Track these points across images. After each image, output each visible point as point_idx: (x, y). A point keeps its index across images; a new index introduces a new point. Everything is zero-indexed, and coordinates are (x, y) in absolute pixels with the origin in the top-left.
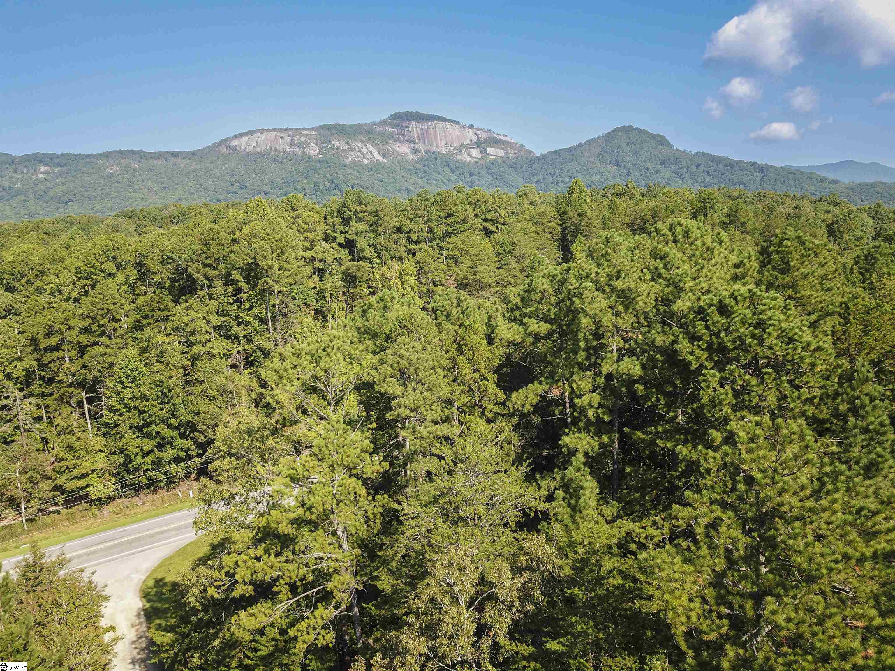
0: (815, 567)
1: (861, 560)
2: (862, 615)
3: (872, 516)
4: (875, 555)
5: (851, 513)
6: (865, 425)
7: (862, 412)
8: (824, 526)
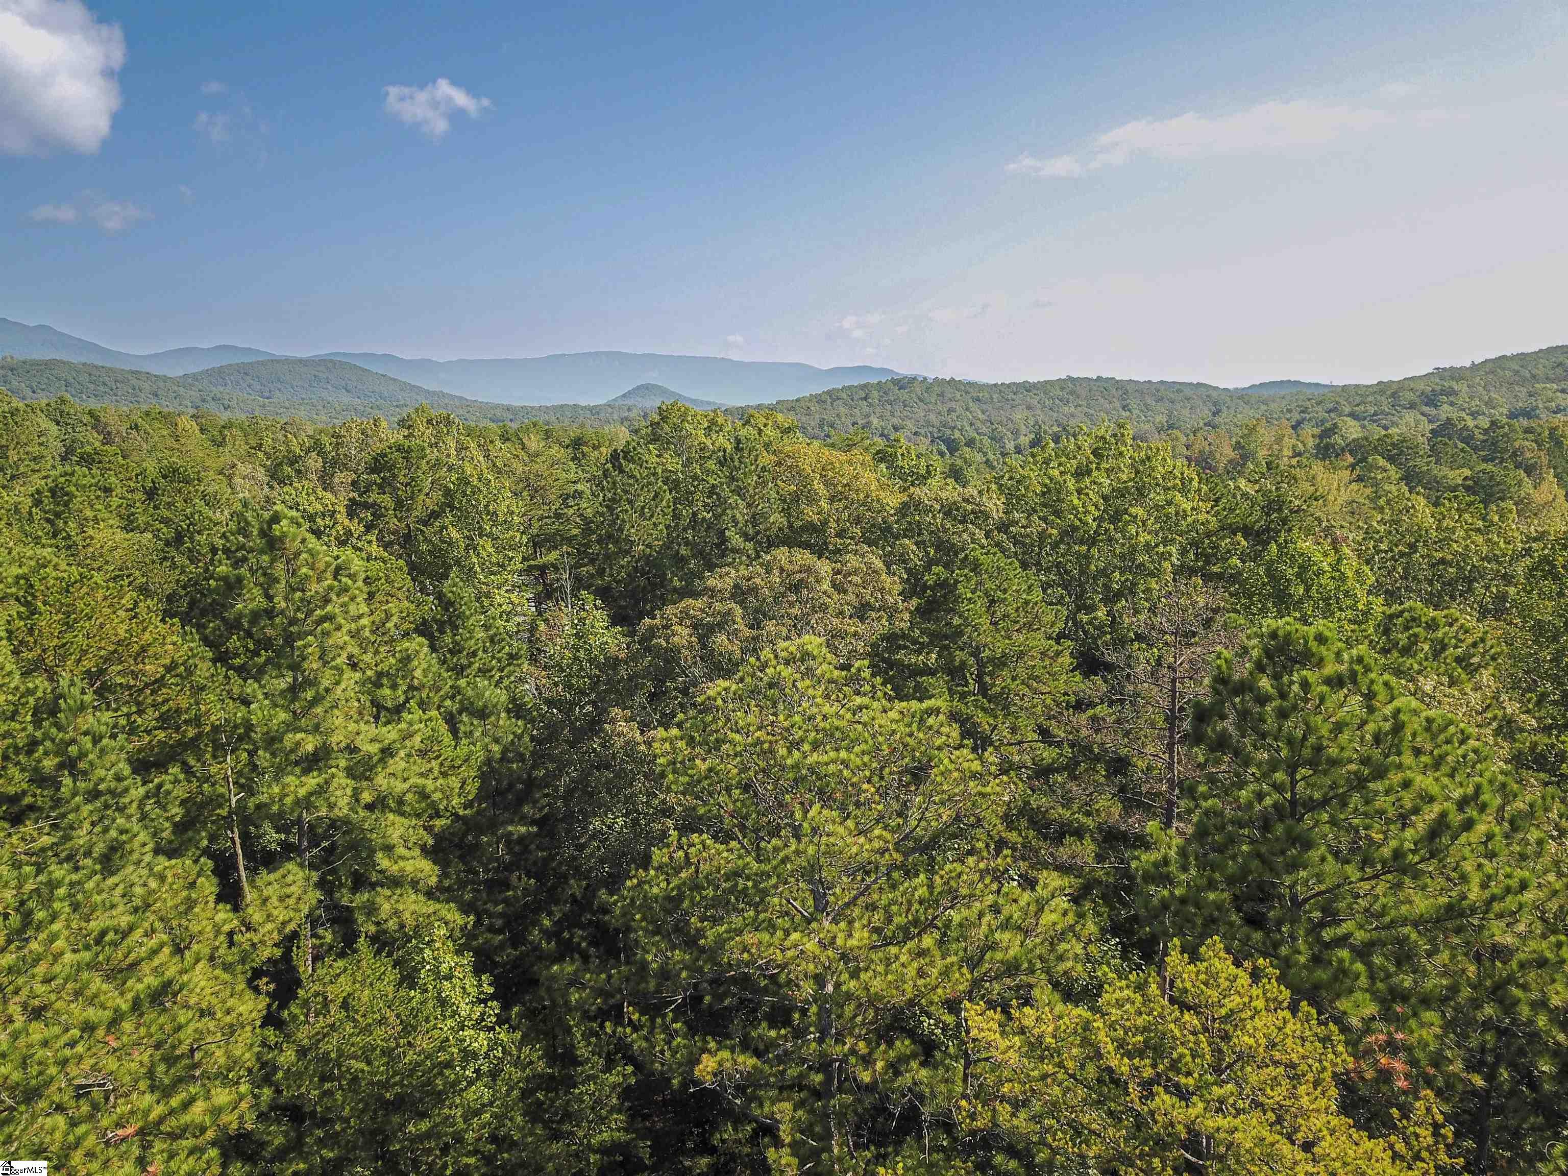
0: (34, 1070)
1: (114, 1022)
2: (132, 1112)
3: (123, 939)
4: (136, 1005)
5: (87, 947)
6: (91, 785)
7: (82, 765)
8: (40, 988)
